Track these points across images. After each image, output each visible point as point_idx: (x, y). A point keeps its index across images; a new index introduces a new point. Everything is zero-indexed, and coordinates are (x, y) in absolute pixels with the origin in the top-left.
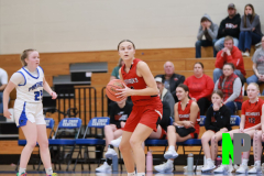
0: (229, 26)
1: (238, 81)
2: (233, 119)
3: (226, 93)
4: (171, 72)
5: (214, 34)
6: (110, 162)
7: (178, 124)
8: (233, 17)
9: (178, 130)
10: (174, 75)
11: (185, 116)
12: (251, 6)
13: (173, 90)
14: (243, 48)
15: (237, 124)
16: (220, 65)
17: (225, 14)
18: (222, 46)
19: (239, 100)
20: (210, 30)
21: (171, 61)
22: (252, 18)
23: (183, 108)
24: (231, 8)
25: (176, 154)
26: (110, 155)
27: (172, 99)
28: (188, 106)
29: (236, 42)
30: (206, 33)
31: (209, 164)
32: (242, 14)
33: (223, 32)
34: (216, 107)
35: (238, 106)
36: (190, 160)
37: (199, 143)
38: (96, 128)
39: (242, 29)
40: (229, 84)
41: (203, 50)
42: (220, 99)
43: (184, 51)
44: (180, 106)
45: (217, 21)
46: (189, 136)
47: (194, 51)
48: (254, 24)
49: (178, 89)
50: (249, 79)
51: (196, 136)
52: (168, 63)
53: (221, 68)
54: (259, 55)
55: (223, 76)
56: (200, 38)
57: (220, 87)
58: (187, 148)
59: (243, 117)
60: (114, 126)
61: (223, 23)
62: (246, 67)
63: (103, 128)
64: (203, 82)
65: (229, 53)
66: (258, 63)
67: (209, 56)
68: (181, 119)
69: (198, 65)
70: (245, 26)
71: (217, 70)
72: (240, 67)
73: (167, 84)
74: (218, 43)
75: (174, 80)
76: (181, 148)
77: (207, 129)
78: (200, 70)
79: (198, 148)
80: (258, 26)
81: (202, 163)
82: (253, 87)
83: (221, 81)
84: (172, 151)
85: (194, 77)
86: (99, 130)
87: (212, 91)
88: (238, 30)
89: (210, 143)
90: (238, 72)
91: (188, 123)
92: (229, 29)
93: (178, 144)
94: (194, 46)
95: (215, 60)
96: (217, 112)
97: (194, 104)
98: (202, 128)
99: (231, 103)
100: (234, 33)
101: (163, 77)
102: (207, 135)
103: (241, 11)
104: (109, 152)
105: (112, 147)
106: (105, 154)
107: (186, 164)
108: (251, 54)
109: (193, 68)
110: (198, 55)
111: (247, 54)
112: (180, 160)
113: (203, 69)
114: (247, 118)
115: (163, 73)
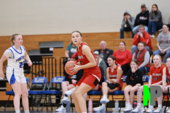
0: (142, 18)
1: (147, 54)
2: (144, 78)
3: (139, 61)
4: (105, 48)
5: (132, 23)
6: (65, 105)
7: (109, 81)
8: (145, 13)
9: (109, 85)
10: (106, 50)
11: (114, 76)
12: (156, 5)
13: (105, 59)
14: (150, 32)
15: (147, 81)
16: (136, 43)
17: (139, 11)
18: (137, 31)
19: (148, 66)
20: (129, 21)
21: (104, 40)
22: (157, 13)
23: (112, 71)
24: (143, 7)
25: (108, 101)
26: (65, 101)
27: (105, 65)
28: (116, 70)
29: (146, 28)
30: (127, 23)
31: (128, 107)
32: (150, 11)
33: (138, 22)
34: (133, 70)
35: (147, 70)
36: (117, 104)
37: (122, 94)
38: (56, 83)
39: (150, 20)
40: (142, 55)
41: (125, 34)
42: (136, 65)
43: (113, 34)
44: (110, 70)
45: (134, 15)
46: (116, 89)
47: (119, 35)
48: (158, 17)
49: (109, 59)
50: (154, 52)
51: (120, 89)
52: (103, 42)
53: (137, 45)
54: (161, 37)
55: (138, 50)
56: (123, 26)
57: (136, 57)
58: (115, 97)
59: (150, 77)
60: (68, 82)
61: (138, 16)
62: (153, 44)
63: (60, 83)
64: (125, 54)
65: (142, 36)
66: (161, 42)
67: (129, 37)
68: (111, 78)
69: (122, 43)
70: (152, 19)
71: (134, 46)
72: (149, 44)
73: (102, 56)
74: (134, 29)
75: (107, 53)
76: (111, 96)
77: (128, 84)
78: (123, 46)
79: (121, 97)
80: (161, 19)
81: (124, 106)
82: (157, 57)
83: (136, 54)
84: (105, 99)
85: (119, 51)
86: (58, 85)
87: (131, 60)
88: (147, 21)
89: (129, 93)
90: (148, 47)
91: (115, 81)
92: (142, 20)
93: (109, 94)
94: (119, 31)
95: (133, 40)
96: (134, 73)
97: (119, 68)
98: (124, 84)
99: (143, 68)
100: (145, 23)
101: (99, 51)
102: (127, 88)
103: (149, 8)
104: (64, 99)
105: (66, 96)
106: (62, 100)
107: (114, 107)
108: (156, 36)
109: (119, 45)
110: (122, 37)
111: (153, 36)
112: (111, 105)
113: (125, 46)
114: (153, 77)
115: (99, 48)
